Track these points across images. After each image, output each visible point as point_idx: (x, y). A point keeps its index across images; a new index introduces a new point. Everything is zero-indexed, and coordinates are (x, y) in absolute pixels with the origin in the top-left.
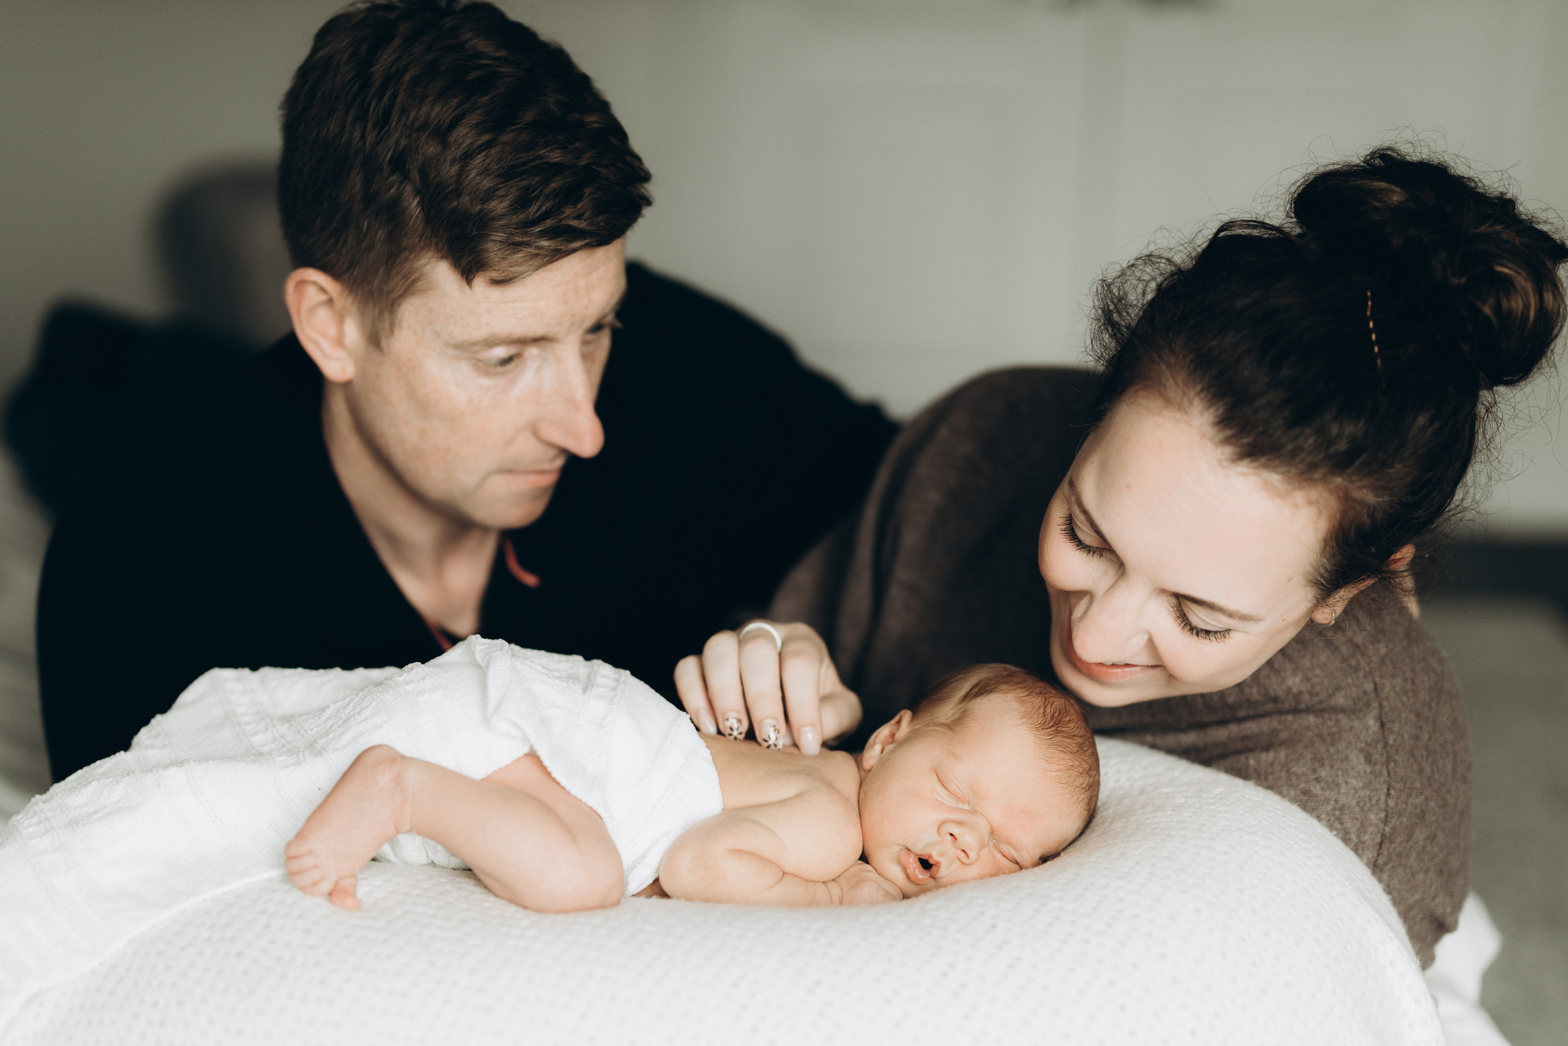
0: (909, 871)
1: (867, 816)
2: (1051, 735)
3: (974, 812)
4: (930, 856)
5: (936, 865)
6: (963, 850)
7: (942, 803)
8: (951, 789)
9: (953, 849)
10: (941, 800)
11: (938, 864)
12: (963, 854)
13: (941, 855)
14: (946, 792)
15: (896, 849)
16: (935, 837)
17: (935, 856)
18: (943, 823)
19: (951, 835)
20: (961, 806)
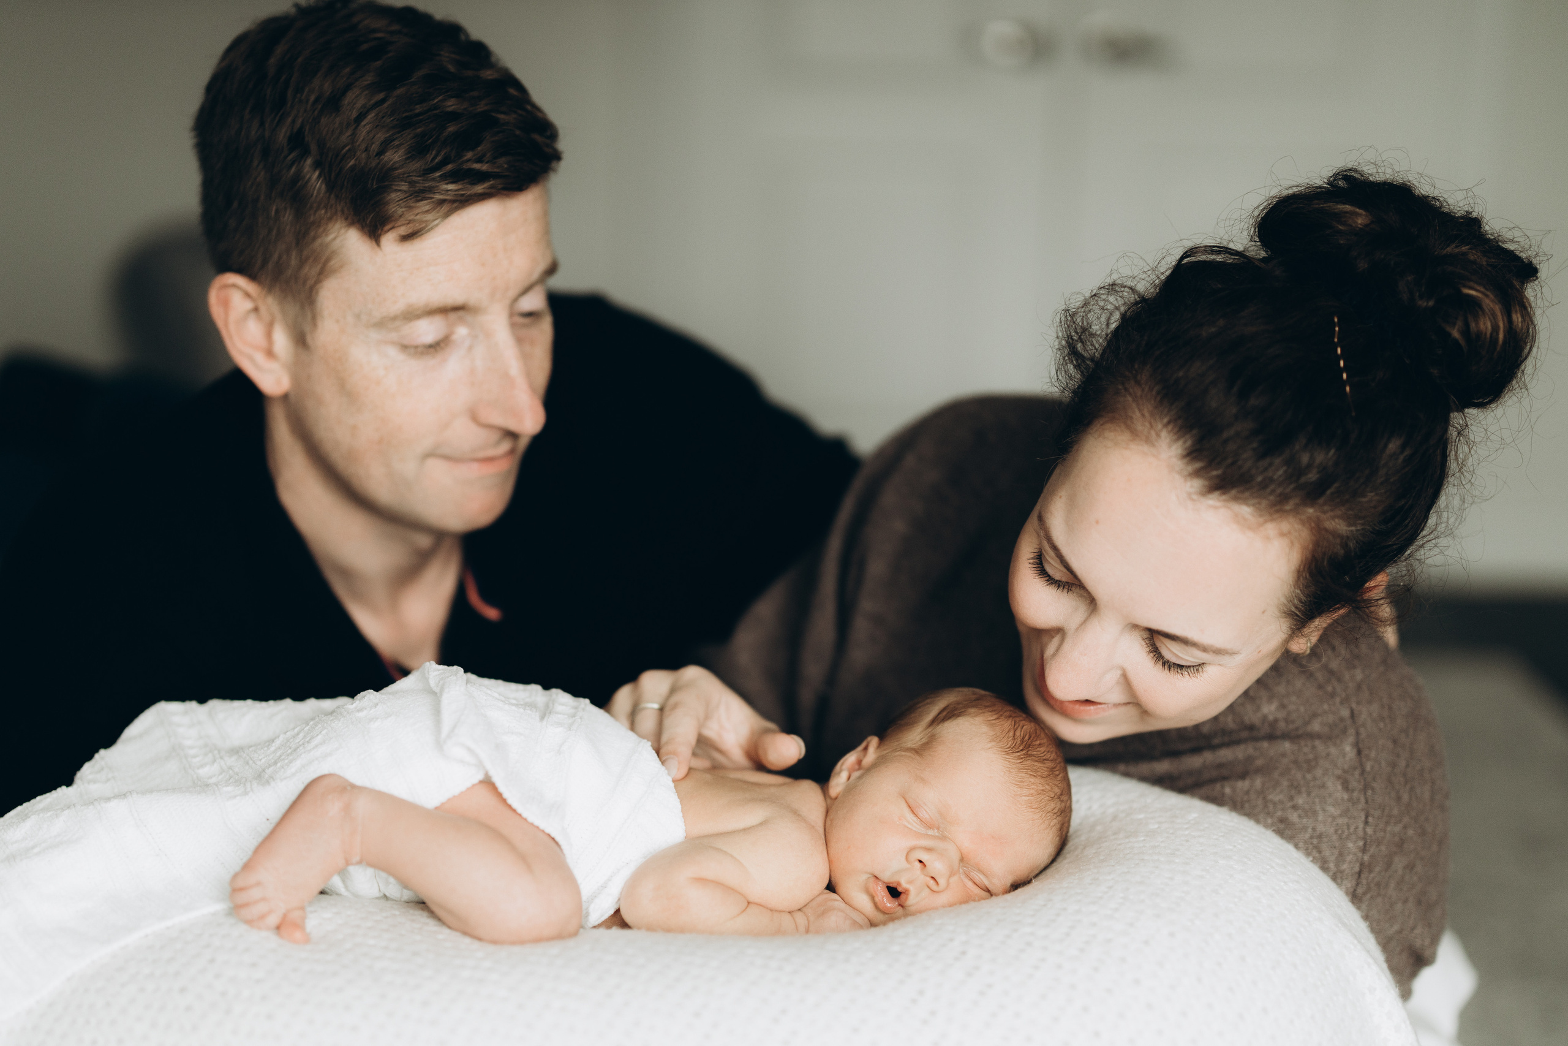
0: (876, 899)
1: (832, 844)
2: (1022, 758)
3: (944, 838)
4: (899, 884)
5: (904, 893)
6: (932, 877)
7: (911, 829)
8: (921, 815)
9: (922, 876)
10: (909, 826)
11: (906, 892)
12: (932, 882)
13: (910, 882)
14: (915, 819)
15: (864, 877)
16: (904, 864)
17: (904, 884)
18: (912, 849)
19: (920, 861)
20: (930, 832)
